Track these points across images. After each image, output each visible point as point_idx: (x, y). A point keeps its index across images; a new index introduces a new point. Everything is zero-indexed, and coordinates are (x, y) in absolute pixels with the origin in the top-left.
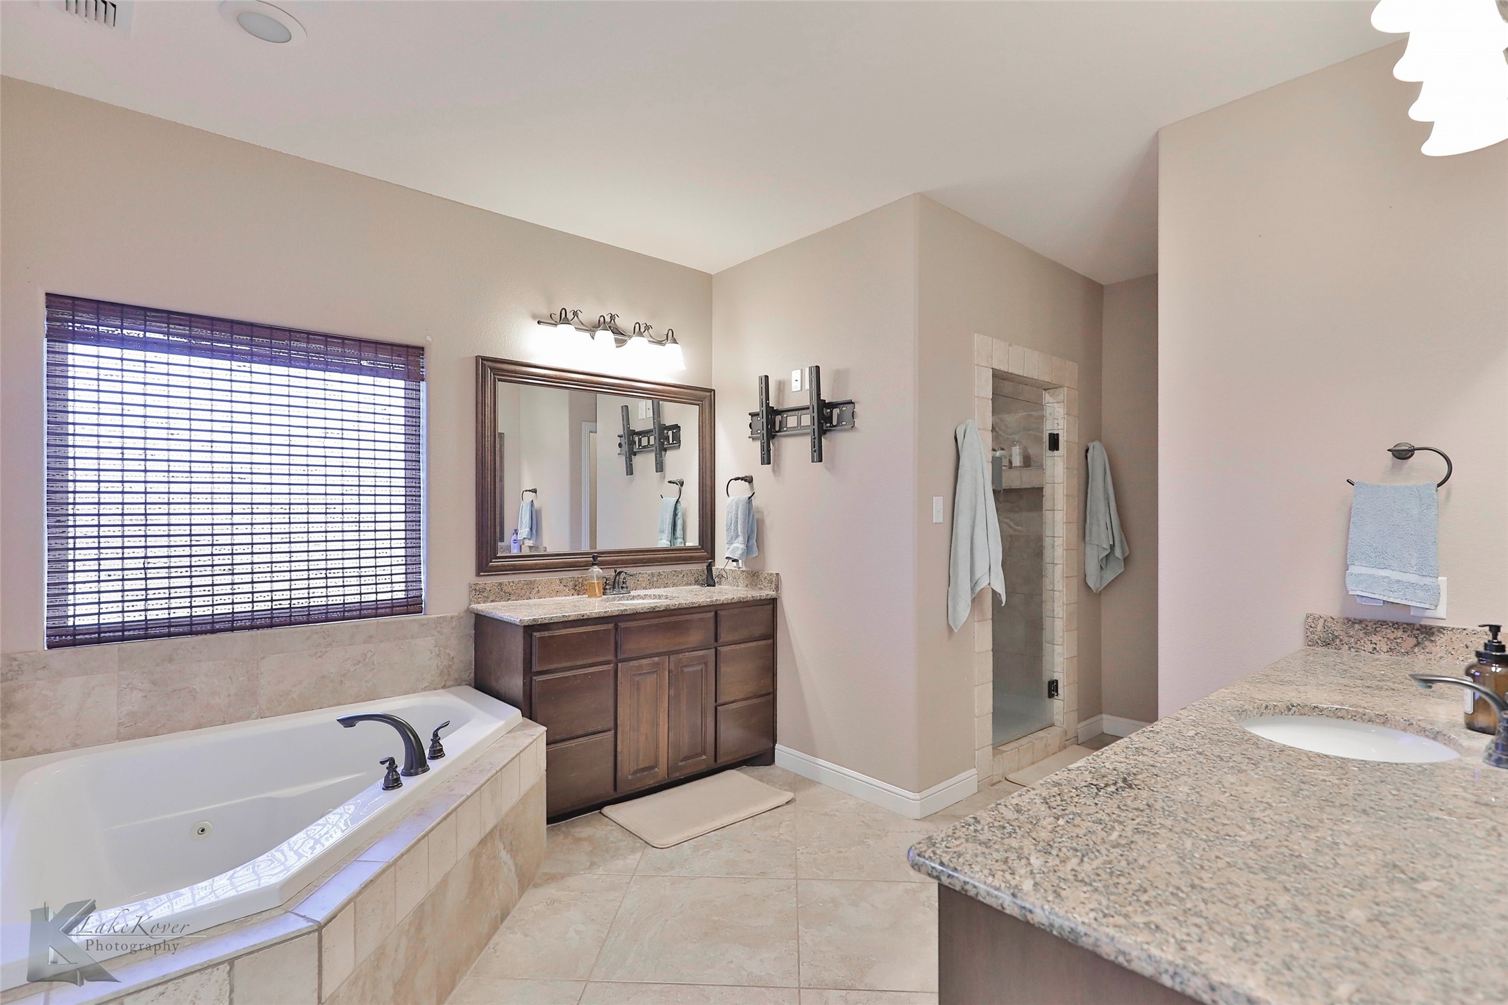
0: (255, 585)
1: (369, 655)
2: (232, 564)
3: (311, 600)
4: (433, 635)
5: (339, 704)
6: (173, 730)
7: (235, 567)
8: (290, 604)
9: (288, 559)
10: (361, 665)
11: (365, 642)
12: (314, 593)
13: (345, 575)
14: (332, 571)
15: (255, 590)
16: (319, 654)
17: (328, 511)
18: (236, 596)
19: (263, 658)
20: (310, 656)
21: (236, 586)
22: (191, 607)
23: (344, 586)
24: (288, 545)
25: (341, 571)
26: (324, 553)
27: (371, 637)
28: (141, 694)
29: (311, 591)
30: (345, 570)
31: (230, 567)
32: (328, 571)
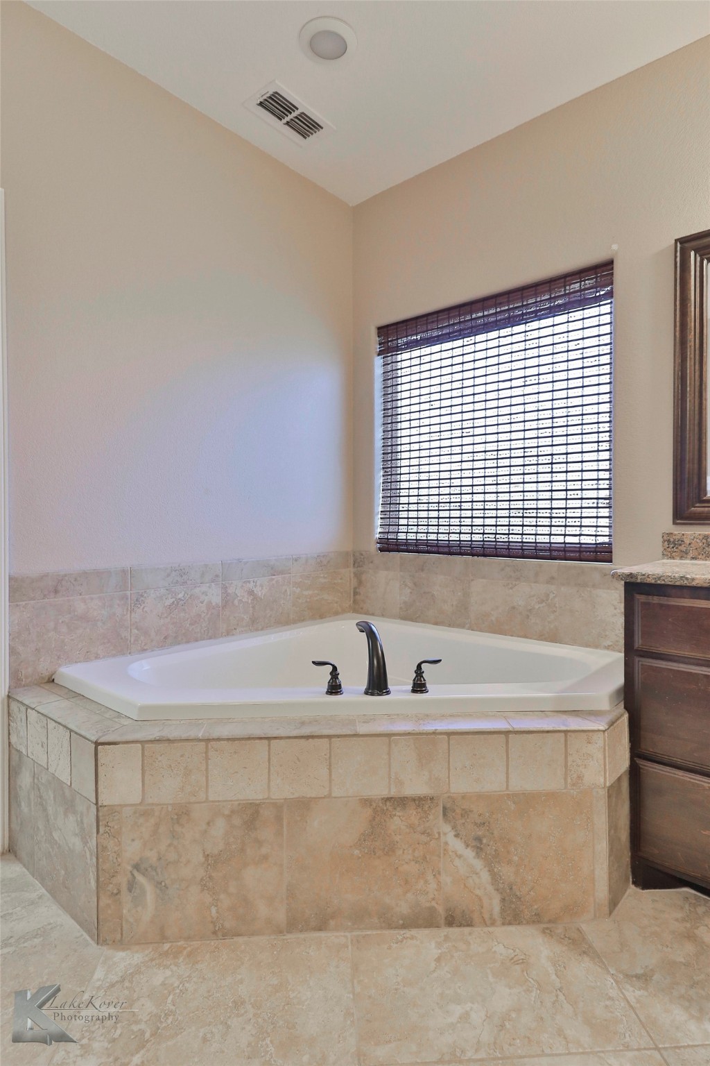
0: (474, 520)
1: (551, 596)
2: (461, 502)
3: (510, 536)
4: (616, 589)
5: (525, 637)
6: (424, 622)
7: (462, 504)
8: (495, 538)
9: (495, 499)
10: (544, 604)
11: (548, 582)
12: (512, 530)
13: (539, 515)
14: (528, 511)
15: (474, 524)
16: (511, 586)
17: (526, 454)
18: (462, 527)
19: (472, 580)
20: (504, 586)
21: (462, 520)
22: (438, 533)
23: (536, 526)
24: (495, 486)
25: (535, 511)
26: (522, 494)
27: (553, 578)
28: (409, 591)
29: (511, 528)
30: (539, 511)
31: (459, 504)
32: (525, 511)
